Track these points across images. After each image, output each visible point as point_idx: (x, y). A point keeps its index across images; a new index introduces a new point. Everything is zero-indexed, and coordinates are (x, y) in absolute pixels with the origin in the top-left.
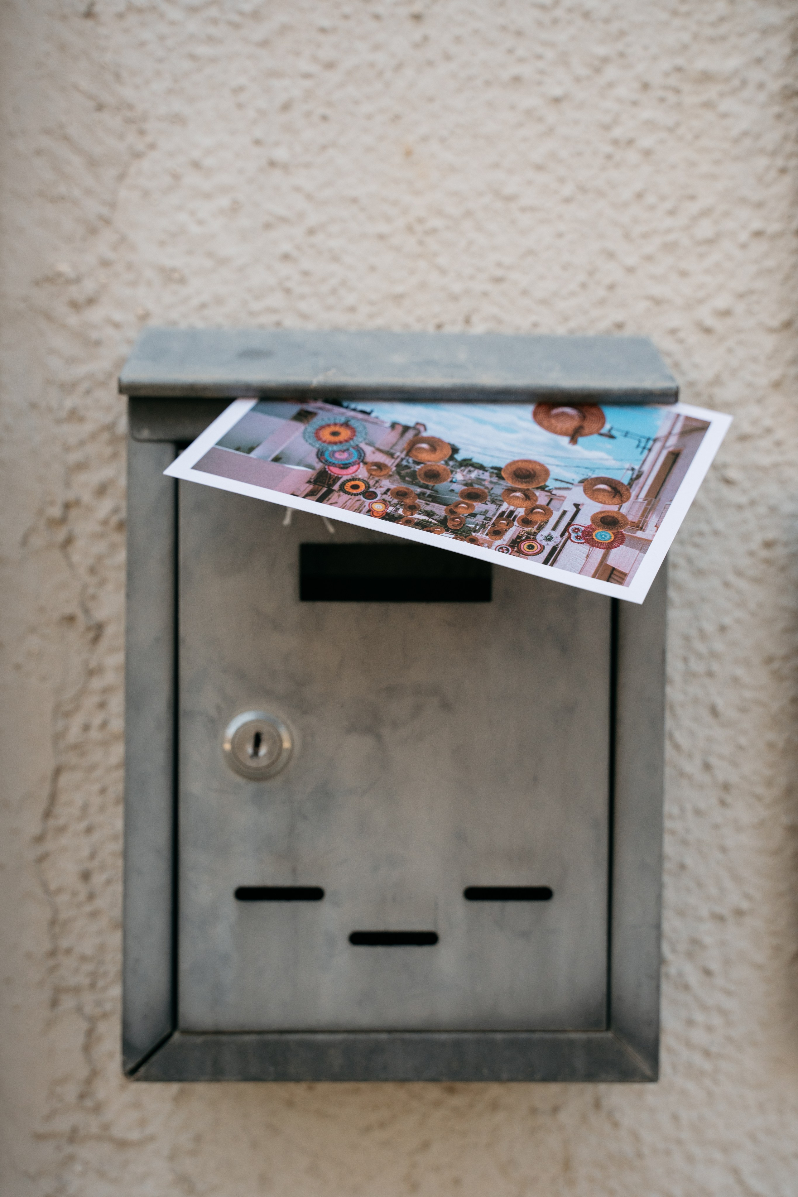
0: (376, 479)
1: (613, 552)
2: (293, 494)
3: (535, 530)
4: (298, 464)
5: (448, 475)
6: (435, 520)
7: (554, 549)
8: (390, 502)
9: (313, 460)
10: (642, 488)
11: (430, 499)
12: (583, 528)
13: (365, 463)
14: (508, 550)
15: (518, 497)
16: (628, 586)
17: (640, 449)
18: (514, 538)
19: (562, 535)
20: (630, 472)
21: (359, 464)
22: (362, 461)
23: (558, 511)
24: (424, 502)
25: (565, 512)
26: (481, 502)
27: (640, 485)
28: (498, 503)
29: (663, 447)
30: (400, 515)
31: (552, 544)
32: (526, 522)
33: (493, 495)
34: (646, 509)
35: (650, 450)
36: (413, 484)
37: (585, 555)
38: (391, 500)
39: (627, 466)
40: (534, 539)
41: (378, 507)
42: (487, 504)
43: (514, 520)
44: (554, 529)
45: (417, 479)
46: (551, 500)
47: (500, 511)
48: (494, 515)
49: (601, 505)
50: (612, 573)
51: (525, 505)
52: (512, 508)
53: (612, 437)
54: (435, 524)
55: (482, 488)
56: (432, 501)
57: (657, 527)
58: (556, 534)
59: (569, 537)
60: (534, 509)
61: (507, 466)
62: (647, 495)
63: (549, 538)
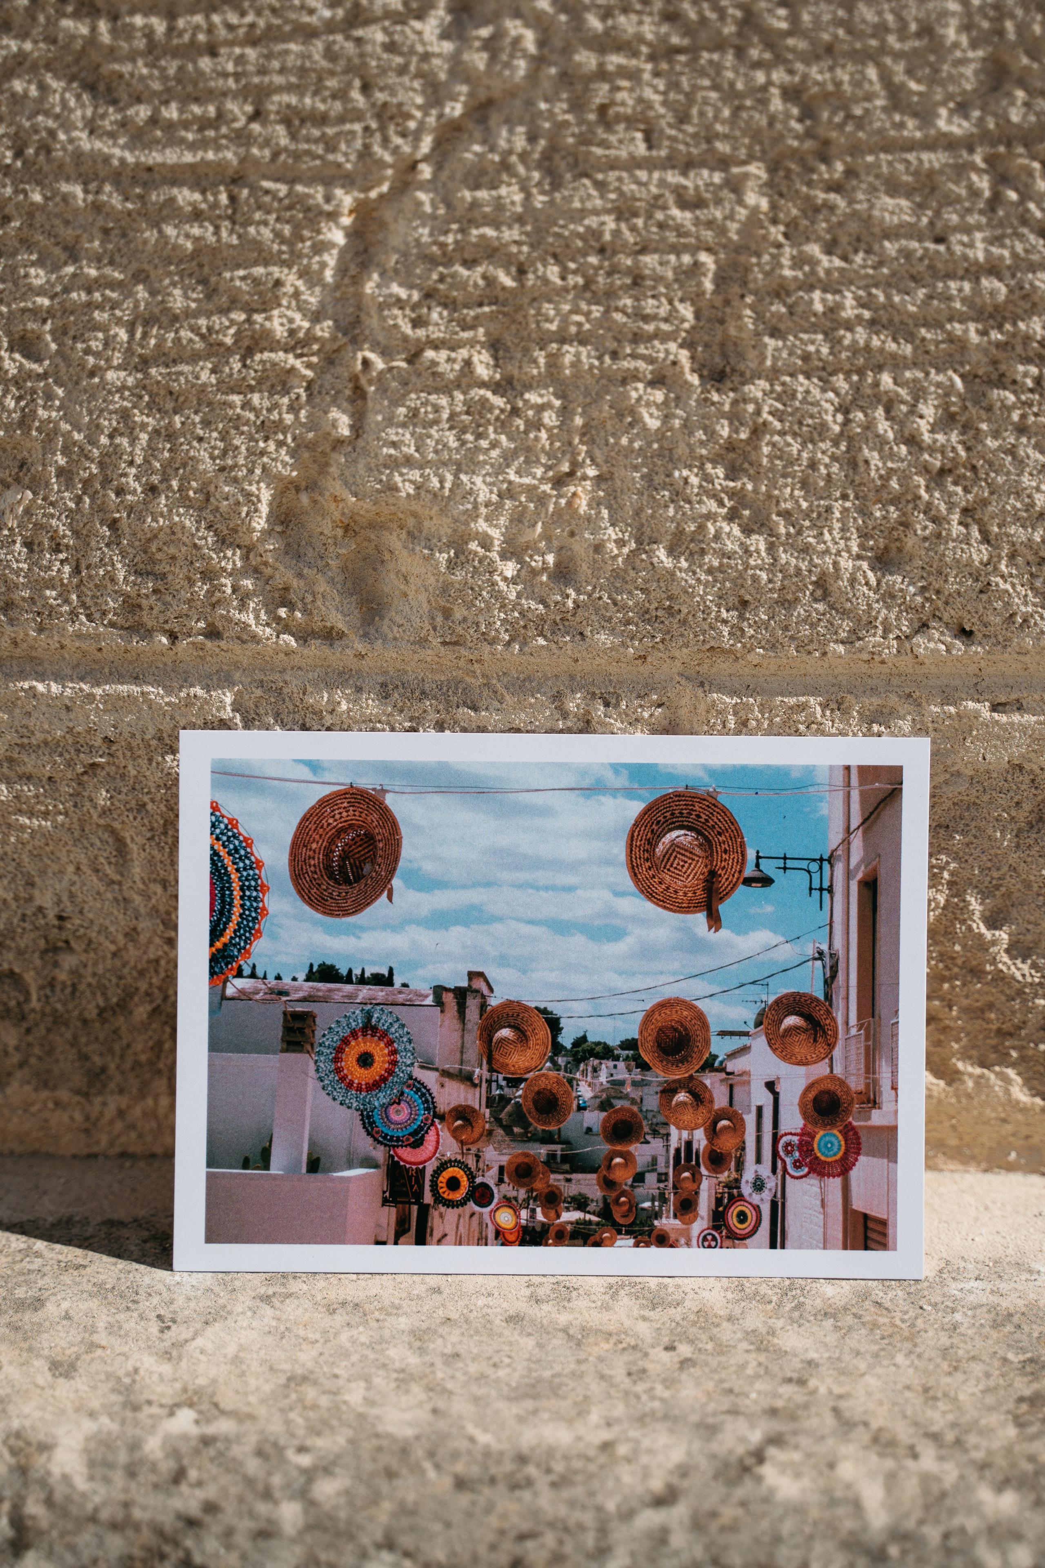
0: (474, 1150)
1: (854, 1174)
2: (378, 1243)
3: (734, 1175)
4: (350, 1166)
5: (569, 1095)
6: (594, 1213)
7: (774, 1204)
8: (516, 1199)
9: (365, 1144)
10: (847, 998)
11: (567, 1167)
12: (795, 1139)
13: (442, 1118)
14: (714, 1239)
15: (683, 1104)
16: (895, 1249)
17: (816, 894)
18: (713, 1206)
19: (774, 1170)
20: (819, 963)
21: (433, 1124)
22: (436, 1115)
23: (749, 1112)
24: (561, 1177)
25: (760, 1109)
26: (637, 1140)
27: (842, 993)
28: (662, 1131)
29: (849, 875)
30: (543, 1224)
31: (767, 1195)
32: (717, 1160)
33: (650, 1115)
34: (867, 1048)
35: (830, 890)
36: (530, 1140)
37: (819, 1203)
38: (514, 1194)
39: (810, 951)
40: (741, 1197)
41: (505, 1218)
42: (648, 1142)
43: (698, 1164)
44: (758, 1160)
45: (530, 1124)
46: (731, 1087)
47: (672, 1152)
48: (667, 1162)
49: (802, 1070)
50: (866, 1228)
51: (700, 1121)
52: (685, 1134)
53: (766, 881)
54: (598, 1224)
55: (626, 1104)
56: (574, 1170)
57: (895, 1088)
58: (765, 1170)
59: (785, 1170)
60: (715, 1123)
61: (641, 1033)
62: (860, 1017)
63: (759, 1185)
